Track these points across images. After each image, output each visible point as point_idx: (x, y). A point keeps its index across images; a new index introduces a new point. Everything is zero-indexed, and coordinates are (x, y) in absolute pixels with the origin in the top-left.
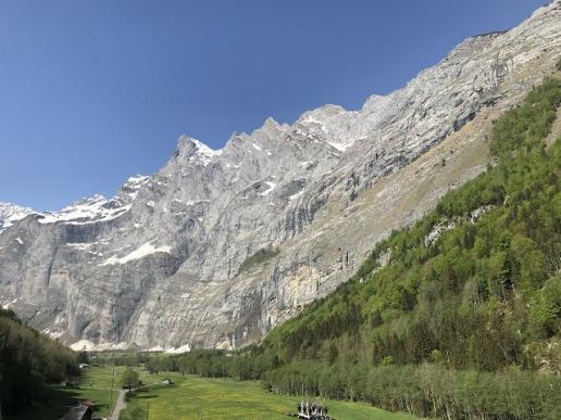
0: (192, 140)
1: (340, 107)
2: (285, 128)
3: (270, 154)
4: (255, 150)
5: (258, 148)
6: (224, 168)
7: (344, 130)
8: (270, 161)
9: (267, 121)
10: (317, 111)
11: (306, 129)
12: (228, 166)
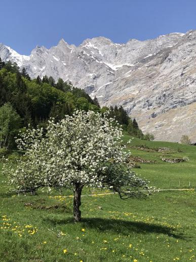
0: (7, 47)
1: (109, 40)
2: (73, 48)
3: (65, 64)
4: (54, 61)
5: (57, 60)
6: (33, 70)
7: (113, 56)
8: (66, 70)
9: (61, 42)
10: (94, 40)
11: (89, 51)
12: (35, 68)
